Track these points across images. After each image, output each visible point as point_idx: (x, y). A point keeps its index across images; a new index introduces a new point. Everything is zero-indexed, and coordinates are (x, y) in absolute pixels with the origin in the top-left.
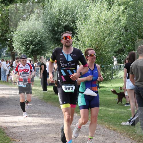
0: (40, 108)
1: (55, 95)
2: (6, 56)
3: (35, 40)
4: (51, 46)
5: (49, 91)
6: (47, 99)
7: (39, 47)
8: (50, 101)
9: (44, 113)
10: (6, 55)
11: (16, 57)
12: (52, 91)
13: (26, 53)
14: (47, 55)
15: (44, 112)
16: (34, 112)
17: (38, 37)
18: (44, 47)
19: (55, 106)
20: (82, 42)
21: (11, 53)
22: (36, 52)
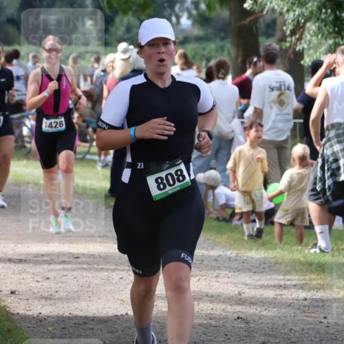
2: (199, 39)
10: (197, 32)
21: (231, 15)
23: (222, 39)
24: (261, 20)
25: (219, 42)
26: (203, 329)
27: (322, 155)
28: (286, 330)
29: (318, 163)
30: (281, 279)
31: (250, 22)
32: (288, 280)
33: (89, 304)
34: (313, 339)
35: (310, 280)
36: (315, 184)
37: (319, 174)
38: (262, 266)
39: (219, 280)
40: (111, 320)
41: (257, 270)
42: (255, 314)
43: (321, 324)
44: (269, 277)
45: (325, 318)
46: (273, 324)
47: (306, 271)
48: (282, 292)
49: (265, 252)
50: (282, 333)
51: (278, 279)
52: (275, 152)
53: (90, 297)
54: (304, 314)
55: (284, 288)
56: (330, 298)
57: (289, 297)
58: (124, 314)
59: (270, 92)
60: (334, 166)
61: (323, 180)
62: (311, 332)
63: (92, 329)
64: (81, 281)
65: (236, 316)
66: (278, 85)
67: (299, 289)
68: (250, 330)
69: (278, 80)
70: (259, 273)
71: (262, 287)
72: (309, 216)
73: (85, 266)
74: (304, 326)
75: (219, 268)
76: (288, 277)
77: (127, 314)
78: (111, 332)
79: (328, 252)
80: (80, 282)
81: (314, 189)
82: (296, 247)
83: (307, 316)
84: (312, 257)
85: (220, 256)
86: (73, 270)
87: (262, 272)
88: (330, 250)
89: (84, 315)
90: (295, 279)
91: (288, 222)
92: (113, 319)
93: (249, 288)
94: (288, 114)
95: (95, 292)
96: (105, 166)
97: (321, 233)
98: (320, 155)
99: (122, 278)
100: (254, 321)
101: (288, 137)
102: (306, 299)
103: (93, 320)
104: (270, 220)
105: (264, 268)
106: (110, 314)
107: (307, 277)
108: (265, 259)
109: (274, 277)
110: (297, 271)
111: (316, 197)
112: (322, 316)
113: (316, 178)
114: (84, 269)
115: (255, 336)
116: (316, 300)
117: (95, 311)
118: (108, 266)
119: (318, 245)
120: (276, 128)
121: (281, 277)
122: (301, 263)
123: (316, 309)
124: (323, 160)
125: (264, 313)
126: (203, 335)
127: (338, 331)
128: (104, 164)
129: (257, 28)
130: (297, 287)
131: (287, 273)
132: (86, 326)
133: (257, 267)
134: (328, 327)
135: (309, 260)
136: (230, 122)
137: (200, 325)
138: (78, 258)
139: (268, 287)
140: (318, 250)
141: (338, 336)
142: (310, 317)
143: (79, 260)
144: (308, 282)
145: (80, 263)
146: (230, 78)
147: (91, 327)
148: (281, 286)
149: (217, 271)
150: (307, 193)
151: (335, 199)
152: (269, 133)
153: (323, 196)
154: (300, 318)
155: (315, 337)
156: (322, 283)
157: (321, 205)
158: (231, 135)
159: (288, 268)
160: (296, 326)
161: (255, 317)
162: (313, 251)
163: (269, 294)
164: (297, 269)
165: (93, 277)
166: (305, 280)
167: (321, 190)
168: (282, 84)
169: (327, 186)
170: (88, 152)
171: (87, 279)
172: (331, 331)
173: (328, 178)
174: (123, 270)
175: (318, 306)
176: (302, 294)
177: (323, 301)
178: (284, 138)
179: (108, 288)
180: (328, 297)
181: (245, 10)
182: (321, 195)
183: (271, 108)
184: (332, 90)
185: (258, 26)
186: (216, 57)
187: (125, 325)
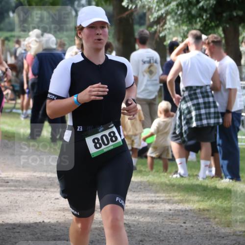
13: (189, 13)
21: (114, 9)
22: (235, 9)
24: (135, 14)
26: (98, 231)
27: (180, 109)
28: (157, 232)
29: (177, 114)
30: (152, 197)
31: (127, 15)
32: (158, 197)
33: (16, 214)
34: (176, 237)
35: (173, 197)
36: (175, 129)
37: (178, 123)
38: (139, 187)
40: (33, 226)
41: (135, 190)
42: (134, 221)
43: (181, 227)
44: (144, 195)
45: (185, 223)
47: (171, 191)
48: (154, 206)
49: (141, 177)
50: (153, 234)
51: (151, 196)
52: (147, 107)
53: (17, 210)
54: (169, 221)
55: (155, 202)
56: (188, 209)
57: (159, 208)
58: (42, 222)
59: (143, 64)
60: (188, 116)
61: (180, 126)
62: (174, 233)
63: (19, 232)
64: (11, 198)
66: (148, 59)
67: (165, 203)
68: (131, 232)
69: (149, 56)
70: (137, 192)
71: (139, 202)
72: (172, 152)
73: (13, 188)
74: (169, 229)
76: (158, 195)
77: (43, 222)
78: (33, 234)
79: (185, 177)
80: (10, 200)
81: (174, 133)
82: (163, 174)
83: (172, 222)
84: (174, 181)
86: (5, 191)
87: (139, 191)
88: (187, 176)
89: (13, 223)
90: (163, 196)
91: (157, 156)
92: (34, 225)
93: (130, 203)
94: (156, 80)
95: (20, 206)
96: (26, 117)
97: (181, 163)
98: (178, 109)
99: (39, 196)
100: (134, 226)
101: (156, 96)
102: (170, 210)
103: (19, 226)
104: (145, 154)
105: (140, 188)
106: (32, 222)
107: (171, 195)
108: (141, 182)
109: (148, 194)
110: (164, 191)
111: (176, 138)
112: (182, 221)
113: (175, 125)
114: (13, 190)
115: (135, 237)
116: (178, 211)
117: (21, 220)
118: (30, 188)
119: (179, 172)
120: (147, 90)
121: (153, 195)
122: (166, 185)
123: (177, 217)
124: (181, 112)
125: (141, 220)
126: (98, 236)
127: (193, 232)
128: (26, 116)
129: (133, 20)
130: (164, 202)
131: (157, 192)
132: (15, 231)
133: (136, 188)
134: (186, 229)
135: (173, 182)
137: (96, 229)
138: (8, 182)
139: (144, 202)
140: (178, 176)
141: (194, 236)
142: (174, 222)
143: (9, 184)
144: (172, 198)
145: (10, 186)
147: (18, 231)
148: (152, 201)
150: (170, 135)
151: (190, 139)
152: (143, 93)
153: (181, 137)
154: (167, 223)
155: (177, 236)
156: (182, 199)
157: (180, 144)
159: (158, 188)
160: (163, 229)
161: (134, 223)
162: (175, 176)
163: (145, 207)
164: (164, 189)
165: (19, 196)
166: (170, 196)
167: (179, 134)
168: (151, 59)
169: (183, 131)
170: (14, 108)
171: (14, 197)
172: (188, 232)
173: (185, 125)
174: (40, 191)
175: (179, 215)
176: (168, 207)
177: (182, 211)
178: (153, 97)
179: (30, 203)
180: (186, 209)
181: (123, 7)
182: (179, 137)
183: (144, 76)
184: (185, 63)
185: (133, 18)
187: (42, 229)
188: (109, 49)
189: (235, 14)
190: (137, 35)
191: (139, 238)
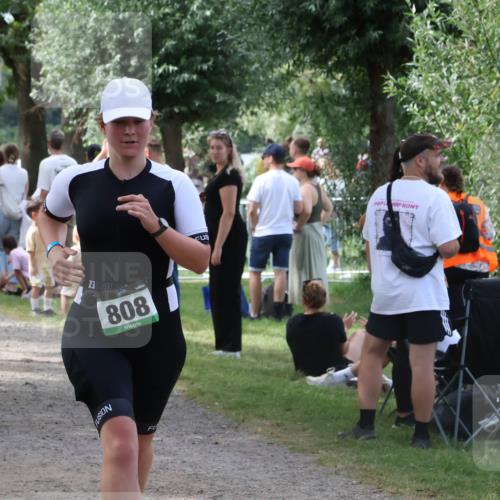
0: (196, 457)
1: (293, 380)
3: (178, 24)
4: (271, 67)
5: (256, 354)
6: (242, 405)
7: (201, 73)
8: (263, 416)
9: (223, 490)
11: (53, 130)
12: (272, 355)
14: (246, 122)
15: (221, 483)
16: (161, 484)
17: (194, 7)
18: (229, 74)
19: (292, 450)
20: (473, 43)
21: (19, 103)
22: (176, 104)
23: (13, 125)
24: (46, 109)
25: (8, 128)
31: (36, 110)
39: (9, 349)
41: (44, 340)
46: (59, 388)
59: (55, 174)
65: (24, 382)
66: (63, 168)
75: (9, 338)
85: (10, 327)
87: (49, 341)
105: (51, 337)
125: (51, 379)
129: (43, 117)
136: (18, 203)
146: (19, 162)
149: (7, 341)
158: (20, 216)
181: (30, 99)
185: (44, 114)
186: (5, 142)
188: (12, 156)
189: (176, 110)
190: (49, 137)
191: (48, 402)
